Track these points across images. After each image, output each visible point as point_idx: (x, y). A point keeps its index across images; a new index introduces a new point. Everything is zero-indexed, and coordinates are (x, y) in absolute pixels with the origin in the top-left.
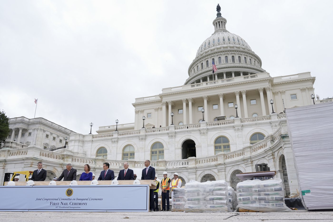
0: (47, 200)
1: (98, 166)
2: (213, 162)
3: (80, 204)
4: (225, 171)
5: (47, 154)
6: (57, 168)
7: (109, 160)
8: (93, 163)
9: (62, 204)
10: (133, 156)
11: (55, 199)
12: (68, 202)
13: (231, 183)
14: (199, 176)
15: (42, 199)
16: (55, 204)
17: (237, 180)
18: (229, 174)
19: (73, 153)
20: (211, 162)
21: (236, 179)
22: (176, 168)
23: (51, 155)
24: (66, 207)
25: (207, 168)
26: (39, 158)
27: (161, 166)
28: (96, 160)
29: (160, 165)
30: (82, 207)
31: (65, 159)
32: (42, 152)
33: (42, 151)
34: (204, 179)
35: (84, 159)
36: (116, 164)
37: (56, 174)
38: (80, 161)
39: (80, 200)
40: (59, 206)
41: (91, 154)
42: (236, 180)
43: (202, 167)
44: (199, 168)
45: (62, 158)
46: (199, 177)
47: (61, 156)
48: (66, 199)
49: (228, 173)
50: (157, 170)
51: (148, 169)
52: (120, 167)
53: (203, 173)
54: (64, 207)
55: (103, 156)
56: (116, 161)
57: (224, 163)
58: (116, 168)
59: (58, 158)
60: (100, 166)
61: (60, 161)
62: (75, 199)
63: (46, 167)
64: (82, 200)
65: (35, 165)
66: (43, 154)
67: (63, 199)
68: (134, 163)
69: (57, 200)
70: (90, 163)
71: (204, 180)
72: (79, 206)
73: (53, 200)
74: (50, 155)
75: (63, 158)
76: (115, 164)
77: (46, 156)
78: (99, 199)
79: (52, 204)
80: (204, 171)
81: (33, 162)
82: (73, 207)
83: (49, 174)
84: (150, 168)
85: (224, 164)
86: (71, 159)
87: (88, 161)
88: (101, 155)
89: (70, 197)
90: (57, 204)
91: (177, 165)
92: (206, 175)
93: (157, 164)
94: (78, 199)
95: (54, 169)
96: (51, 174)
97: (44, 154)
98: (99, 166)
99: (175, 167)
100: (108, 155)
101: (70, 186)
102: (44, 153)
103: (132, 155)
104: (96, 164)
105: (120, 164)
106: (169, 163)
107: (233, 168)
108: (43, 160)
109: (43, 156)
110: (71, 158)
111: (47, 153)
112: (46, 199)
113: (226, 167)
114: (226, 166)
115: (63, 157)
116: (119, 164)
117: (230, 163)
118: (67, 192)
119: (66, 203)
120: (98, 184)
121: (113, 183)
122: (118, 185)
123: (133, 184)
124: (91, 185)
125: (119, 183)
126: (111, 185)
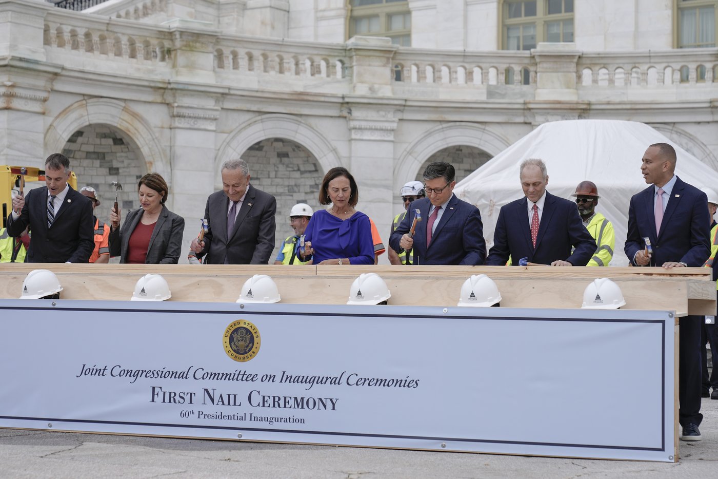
0: (136, 374)
1: (362, 90)
3: (300, 403)
5: (81, 32)
6: (139, 109)
7: (427, 55)
8: (335, 73)
9: (212, 400)
10: (563, 15)
11: (174, 374)
12: (241, 389)
15: (108, 372)
16: (177, 398)
19: (219, 9)
23: (103, 38)
24: (229, 417)
26: (41, 57)
28: (351, 57)
30: (314, 418)
31: (181, 59)
32: (51, 25)
33: (51, 18)
35: (283, 49)
36: (469, 75)
37: (140, 142)
38: (258, 64)
39: (297, 380)
40: (196, 408)
41: (317, 10)
45: (163, 52)
47: (154, 42)
48: (227, 376)
51: (667, 198)
52: (491, 93)
54: (222, 417)
55: (389, 16)
56: (464, 56)
58: (468, 98)
59: (140, 55)
60: (376, 86)
61: (151, 71)
62: (272, 378)
63: (81, 106)
64: (312, 381)
65: (26, 98)
66: (59, 33)
67: (215, 376)
68: (573, 67)
69: (183, 376)
70: (319, 72)
72: (298, 413)
73: (163, 375)
74: (95, 38)
75: (169, 51)
76: (461, 72)
77: (75, 46)
78: (398, 383)
79: (158, 400)
81: (13, 86)
82: (266, 419)
83: (104, 141)
84: (674, 191)
86: (211, 56)
87: (308, 63)
88: (376, 11)
89: (249, 366)
90: (187, 398)
94: (290, 379)
95: (126, 117)
96: (110, 141)
97: (67, 36)
98: (371, 89)
100: (414, 14)
101: (242, 307)
102: (64, 27)
103: (560, 12)
104: (351, 81)
105: (492, 72)
108: (63, 68)
109: (61, 45)
110: (210, 49)
111: (78, 30)
112: (129, 373)
115: (167, 44)
116: (485, 75)
118: (231, 340)
119: (232, 398)
120: (390, 296)
121: (472, 295)
122: (497, 305)
123: (583, 308)
124: (350, 303)
125: (500, 296)
126: (459, 305)
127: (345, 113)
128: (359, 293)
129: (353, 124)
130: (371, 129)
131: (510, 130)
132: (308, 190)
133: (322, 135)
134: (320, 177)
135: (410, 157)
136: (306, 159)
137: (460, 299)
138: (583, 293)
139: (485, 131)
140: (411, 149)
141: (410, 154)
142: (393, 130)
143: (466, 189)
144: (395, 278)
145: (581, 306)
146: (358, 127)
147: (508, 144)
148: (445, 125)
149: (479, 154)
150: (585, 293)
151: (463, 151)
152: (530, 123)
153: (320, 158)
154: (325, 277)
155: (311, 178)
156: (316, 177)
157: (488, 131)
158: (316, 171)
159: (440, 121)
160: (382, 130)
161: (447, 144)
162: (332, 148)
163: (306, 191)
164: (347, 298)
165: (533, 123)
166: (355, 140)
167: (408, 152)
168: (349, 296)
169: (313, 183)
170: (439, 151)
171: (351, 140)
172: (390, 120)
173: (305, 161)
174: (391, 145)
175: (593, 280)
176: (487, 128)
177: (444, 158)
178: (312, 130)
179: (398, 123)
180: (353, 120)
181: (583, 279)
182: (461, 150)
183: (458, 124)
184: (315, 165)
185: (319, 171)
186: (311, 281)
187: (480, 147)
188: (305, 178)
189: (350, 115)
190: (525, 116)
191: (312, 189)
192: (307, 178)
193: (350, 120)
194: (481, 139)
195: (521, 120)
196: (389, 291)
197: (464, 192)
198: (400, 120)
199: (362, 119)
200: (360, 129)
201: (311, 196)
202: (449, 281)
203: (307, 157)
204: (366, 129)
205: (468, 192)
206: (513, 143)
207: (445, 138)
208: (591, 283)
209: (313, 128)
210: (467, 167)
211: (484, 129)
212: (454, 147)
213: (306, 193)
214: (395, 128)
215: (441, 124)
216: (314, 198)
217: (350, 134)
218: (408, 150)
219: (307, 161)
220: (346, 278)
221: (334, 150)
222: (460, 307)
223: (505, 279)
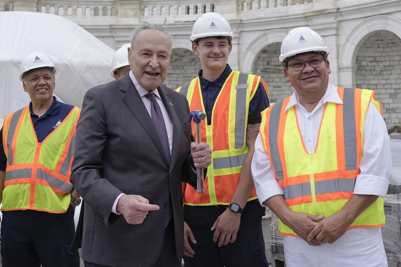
2: (298, 4)
4: (336, 35)
13: (355, 73)
14: (248, 49)
17: (371, 62)
18: (349, 44)
20: (289, 5)
21: (368, 59)
22: (173, 22)
25: (277, 24)
27: (126, 16)
29: (121, 11)
34: (264, 58)
42: (370, 64)
43: (259, 22)
44: (250, 24)
46: (249, 53)
49: (347, 40)
50: (113, 29)
53: (260, 40)
57: (336, 7)
71: (263, 60)
80: (265, 35)
85: (335, 11)
91: (177, 14)
92: (269, 46)
93: (112, 9)
99: (171, 20)
106: (150, 7)
107: (365, 26)
113: (340, 21)
114: (340, 19)
117: (357, 7)
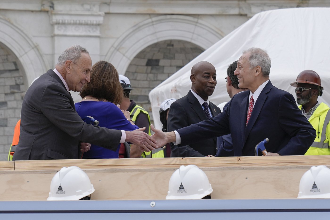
120: (93, 191)
121: (182, 187)
122: (208, 197)
123: (299, 197)
124: (51, 198)
125: (211, 188)
126: (168, 198)
127: (47, 8)
128: (60, 188)
129: (55, 18)
130: (75, 24)
131: (225, 22)
132: (9, 91)
133: (22, 31)
134: (20, 76)
135: (118, 53)
136: (5, 57)
137: (169, 192)
138: (299, 182)
139: (198, 24)
140: (119, 44)
141: (118, 50)
142: (99, 25)
143: (178, 84)
144: (99, 172)
145: (297, 196)
146: (61, 21)
147: (220, 35)
148: (154, 19)
149: (191, 49)
150: (301, 182)
151: (175, 46)
152: (246, 15)
153: (21, 56)
154: (24, 172)
155: (12, 77)
156: (17, 77)
157: (201, 24)
158: (17, 70)
159: (149, 14)
160: (86, 24)
161: (158, 39)
162: (34, 44)
163: (6, 92)
164: (47, 194)
165: (249, 15)
166: (59, 36)
167: (116, 49)
168: (50, 192)
169: (13, 83)
170: (148, 47)
171: (53, 36)
172: (96, 14)
173: (4, 60)
174: (97, 41)
175: (309, 168)
176: (200, 21)
177: (154, 54)
178: (11, 25)
179: (104, 17)
180: (55, 14)
181: (299, 168)
182: (173, 45)
183: (168, 17)
184: (15, 64)
185: (20, 70)
186: (9, 177)
187: (193, 42)
188: (4, 78)
189: (52, 9)
190: (240, 8)
191: (12, 90)
192: (7, 78)
193: (52, 14)
194: (193, 33)
195: (236, 11)
196: (92, 185)
197: (175, 87)
198: (106, 13)
199: (66, 13)
200: (64, 24)
201: (12, 97)
202: (156, 173)
203: (7, 55)
204: (70, 24)
205: (180, 87)
206: (226, 35)
207: (155, 33)
208: (307, 171)
209: (12, 24)
210: (179, 63)
211: (197, 22)
212: (165, 42)
213: (6, 94)
214: (101, 22)
215: (151, 18)
216: (15, 100)
217: (53, 30)
218: (115, 45)
219: (7, 59)
220: (46, 172)
221: (36, 47)
222: (169, 200)
223: (216, 170)
